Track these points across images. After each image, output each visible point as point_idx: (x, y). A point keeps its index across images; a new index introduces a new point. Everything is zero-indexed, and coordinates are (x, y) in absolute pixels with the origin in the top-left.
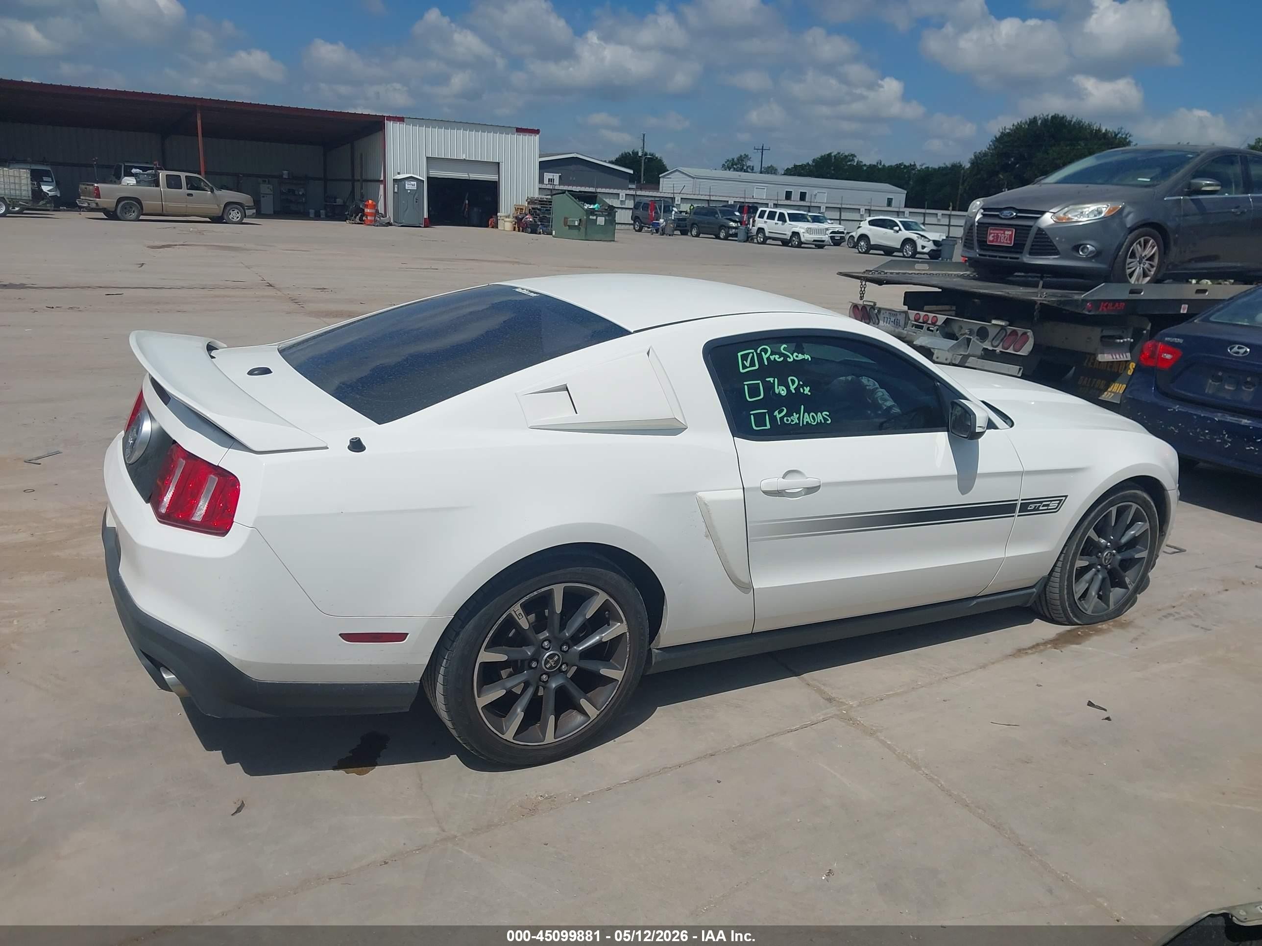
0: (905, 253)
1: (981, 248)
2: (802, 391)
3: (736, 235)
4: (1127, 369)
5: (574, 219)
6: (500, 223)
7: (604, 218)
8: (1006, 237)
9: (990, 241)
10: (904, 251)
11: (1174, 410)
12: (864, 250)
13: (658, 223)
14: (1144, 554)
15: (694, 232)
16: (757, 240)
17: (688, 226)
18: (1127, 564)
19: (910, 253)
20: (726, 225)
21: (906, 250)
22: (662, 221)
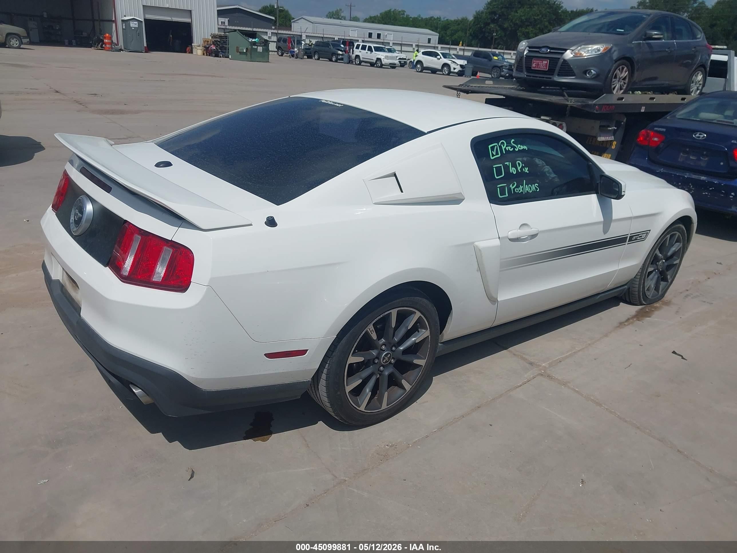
0: (444, 73)
1: (528, 72)
2: (524, 170)
3: (342, 59)
4: (611, 145)
5: (243, 48)
6: (194, 50)
7: (262, 48)
8: (543, 65)
9: (533, 67)
10: (443, 71)
11: (661, 171)
12: (420, 70)
13: (294, 51)
14: (677, 262)
15: (316, 57)
16: (355, 63)
17: (312, 53)
18: (669, 267)
19: (447, 72)
20: (336, 53)
21: (444, 70)
22: (296, 49)
